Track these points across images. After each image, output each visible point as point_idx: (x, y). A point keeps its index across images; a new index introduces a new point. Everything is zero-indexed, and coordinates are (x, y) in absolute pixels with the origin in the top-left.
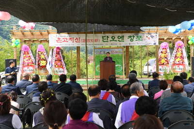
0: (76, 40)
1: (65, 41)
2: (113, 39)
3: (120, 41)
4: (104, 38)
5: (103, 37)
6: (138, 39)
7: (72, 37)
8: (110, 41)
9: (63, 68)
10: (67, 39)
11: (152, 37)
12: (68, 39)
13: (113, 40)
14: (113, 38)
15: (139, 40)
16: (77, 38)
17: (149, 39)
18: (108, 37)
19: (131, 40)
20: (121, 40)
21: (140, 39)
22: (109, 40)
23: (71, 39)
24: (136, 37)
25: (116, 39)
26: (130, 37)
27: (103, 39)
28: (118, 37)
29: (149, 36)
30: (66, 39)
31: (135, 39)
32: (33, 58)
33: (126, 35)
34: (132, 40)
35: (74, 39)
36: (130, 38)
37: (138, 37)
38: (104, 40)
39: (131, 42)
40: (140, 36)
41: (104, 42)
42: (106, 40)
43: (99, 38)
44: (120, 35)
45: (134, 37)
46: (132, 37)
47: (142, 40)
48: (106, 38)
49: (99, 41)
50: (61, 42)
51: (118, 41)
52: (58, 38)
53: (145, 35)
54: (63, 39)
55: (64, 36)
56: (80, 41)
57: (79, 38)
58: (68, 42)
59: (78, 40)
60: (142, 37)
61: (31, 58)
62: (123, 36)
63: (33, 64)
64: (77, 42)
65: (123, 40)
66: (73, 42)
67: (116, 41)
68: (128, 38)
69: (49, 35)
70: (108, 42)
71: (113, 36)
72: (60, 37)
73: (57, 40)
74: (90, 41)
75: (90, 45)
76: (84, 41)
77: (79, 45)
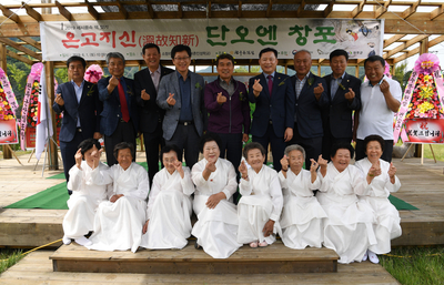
0: (124, 40)
1: (88, 42)
2: (243, 36)
3: (262, 43)
4: (213, 32)
5: (209, 29)
6: (321, 38)
7: (111, 29)
8: (233, 42)
10: (94, 35)
11: (366, 32)
12: (98, 37)
13: (243, 40)
14: (241, 32)
15: (325, 40)
16: (125, 34)
17: (356, 37)
18: (225, 29)
19: (298, 41)
20: (266, 39)
21: (329, 37)
22: (228, 40)
23: (106, 35)
24: (315, 31)
25: (252, 35)
26: (297, 29)
27: (210, 35)
28: (258, 31)
29: (356, 30)
30: (91, 37)
31: (311, 37)
32: (12, 99)
33: (285, 24)
34: (301, 41)
35: (117, 36)
36: (296, 35)
37: (320, 29)
38: (214, 40)
40: (329, 29)
41: (213, 44)
42: (219, 40)
43: (195, 33)
44: (266, 22)
45: (308, 30)
46: (303, 32)
47: (334, 41)
48: (219, 32)
49: (195, 41)
50: (77, 47)
51: (256, 42)
52: (69, 34)
53: (345, 26)
54: (83, 35)
55: (87, 27)
56: (136, 42)
57: (133, 33)
58: (97, 45)
59: (128, 40)
60: (332, 31)
61: (5, 99)
62: (275, 27)
63: (11, 117)
64: (125, 45)
65: (272, 41)
66: (114, 46)
67: (252, 42)
68: (290, 34)
69: (41, 24)
70: (225, 44)
71: (241, 28)
72: (72, 31)
73: (63, 41)
74: (169, 43)
75: (167, 54)
76: (149, 41)
77: (132, 54)
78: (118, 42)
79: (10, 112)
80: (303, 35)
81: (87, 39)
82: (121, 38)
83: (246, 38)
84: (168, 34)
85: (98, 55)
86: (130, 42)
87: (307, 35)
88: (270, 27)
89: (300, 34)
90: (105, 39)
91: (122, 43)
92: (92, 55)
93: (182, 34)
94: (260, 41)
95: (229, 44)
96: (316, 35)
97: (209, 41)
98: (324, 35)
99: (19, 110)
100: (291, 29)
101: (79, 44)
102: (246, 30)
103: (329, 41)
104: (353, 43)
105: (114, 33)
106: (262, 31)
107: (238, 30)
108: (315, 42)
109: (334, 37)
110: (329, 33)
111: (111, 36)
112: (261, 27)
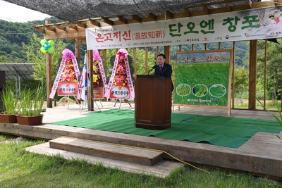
0: (125, 36)
2: (191, 29)
3: (204, 33)
4: (173, 28)
5: (170, 26)
6: (247, 24)
7: (118, 30)
8: (185, 33)
9: (128, 88)
10: (111, 34)
13: (191, 32)
14: (191, 26)
15: (251, 26)
16: (125, 33)
17: (278, 20)
18: (180, 25)
19: (229, 29)
20: (206, 29)
21: (254, 23)
22: (182, 32)
23: (116, 34)
24: (242, 20)
25: (197, 28)
26: (228, 20)
27: (171, 30)
28: (201, 24)
29: (278, 15)
30: (109, 36)
31: (240, 25)
32: (77, 70)
33: (219, 17)
34: (232, 29)
36: (228, 25)
37: (247, 18)
38: (174, 33)
39: (231, 34)
40: (254, 17)
41: (173, 36)
42: (177, 33)
43: (163, 30)
44: (206, 18)
45: (237, 19)
46: (233, 22)
47: (258, 26)
48: (177, 28)
49: (163, 34)
50: (103, 42)
51: (200, 32)
52: (98, 35)
53: (268, 13)
54: (105, 35)
55: (107, 30)
56: (131, 38)
57: (129, 31)
58: (112, 40)
59: (127, 36)
60: (257, 18)
61: (74, 70)
62: (213, 20)
63: (75, 80)
64: (125, 40)
65: (211, 30)
66: (120, 40)
67: (197, 32)
68: (224, 24)
69: (86, 29)
70: (180, 35)
71: (191, 23)
72: (100, 33)
73: (96, 39)
74: (148, 37)
75: (147, 43)
76: (138, 36)
77: (129, 45)
78: (122, 37)
79: (75, 78)
80: (234, 24)
81: (107, 37)
82: (123, 35)
83: (193, 30)
84: (147, 31)
85: (113, 45)
86: (128, 38)
87: (236, 24)
88: (210, 21)
89: (231, 24)
90: (116, 37)
91: (124, 38)
92: (110, 46)
93: (155, 30)
94: (202, 31)
95: (183, 35)
96: (243, 23)
97: (171, 34)
98: (250, 22)
99: (79, 77)
100: (224, 20)
101: (103, 40)
102: (194, 24)
103: (254, 27)
104: (275, 26)
105: (120, 33)
106: (204, 24)
107: (188, 25)
108: (243, 28)
109: (258, 23)
110: (254, 20)
111: (118, 35)
112: (203, 22)
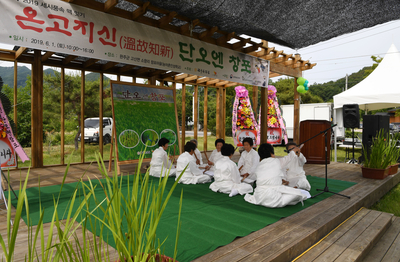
0: (104, 36)
1: (56, 28)
3: (215, 66)
4: (184, 48)
5: (181, 44)
6: (244, 68)
7: (88, 20)
8: (198, 60)
10: (66, 22)
11: (263, 68)
12: (72, 25)
13: (203, 60)
14: (203, 53)
15: (246, 70)
16: (105, 29)
17: (259, 70)
18: (192, 48)
19: (234, 68)
20: (217, 62)
21: (248, 68)
22: (194, 58)
23: (82, 25)
24: (242, 62)
25: (209, 58)
26: (233, 58)
27: (182, 51)
28: (212, 54)
29: (259, 66)
30: (61, 23)
31: (240, 66)
33: (227, 53)
35: (96, 30)
36: (233, 63)
37: (244, 61)
38: (185, 55)
39: (234, 73)
40: (248, 62)
41: (184, 59)
42: (188, 56)
43: (171, 46)
44: (217, 49)
45: (238, 60)
46: (236, 61)
47: (250, 72)
48: (188, 49)
49: (170, 53)
50: (40, 30)
51: (211, 63)
52: (27, 9)
53: (255, 62)
54: (51, 16)
55: (56, 8)
56: (117, 42)
57: (114, 30)
58: (69, 34)
59: (108, 37)
62: (222, 54)
64: (105, 43)
65: (221, 65)
66: (91, 41)
67: (209, 63)
68: (230, 62)
70: (192, 61)
71: (203, 49)
72: (34, 7)
73: (18, 17)
74: (148, 50)
75: (146, 61)
76: (130, 44)
77: (110, 54)
78: (96, 37)
80: (236, 64)
81: (56, 24)
82: (100, 33)
83: (205, 59)
84: (149, 41)
85: (69, 47)
86: (110, 40)
87: (238, 64)
88: (219, 53)
90: (81, 29)
91: (101, 39)
92: (61, 46)
94: (214, 63)
95: (195, 61)
96: (242, 65)
97: (181, 56)
98: (246, 66)
100: (230, 58)
101: (43, 27)
102: (206, 52)
104: (258, 75)
105: (92, 25)
106: (215, 56)
107: (201, 50)
108: (242, 70)
109: (250, 69)
110: (248, 65)
111: (88, 28)
112: (214, 52)
